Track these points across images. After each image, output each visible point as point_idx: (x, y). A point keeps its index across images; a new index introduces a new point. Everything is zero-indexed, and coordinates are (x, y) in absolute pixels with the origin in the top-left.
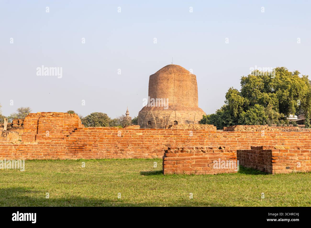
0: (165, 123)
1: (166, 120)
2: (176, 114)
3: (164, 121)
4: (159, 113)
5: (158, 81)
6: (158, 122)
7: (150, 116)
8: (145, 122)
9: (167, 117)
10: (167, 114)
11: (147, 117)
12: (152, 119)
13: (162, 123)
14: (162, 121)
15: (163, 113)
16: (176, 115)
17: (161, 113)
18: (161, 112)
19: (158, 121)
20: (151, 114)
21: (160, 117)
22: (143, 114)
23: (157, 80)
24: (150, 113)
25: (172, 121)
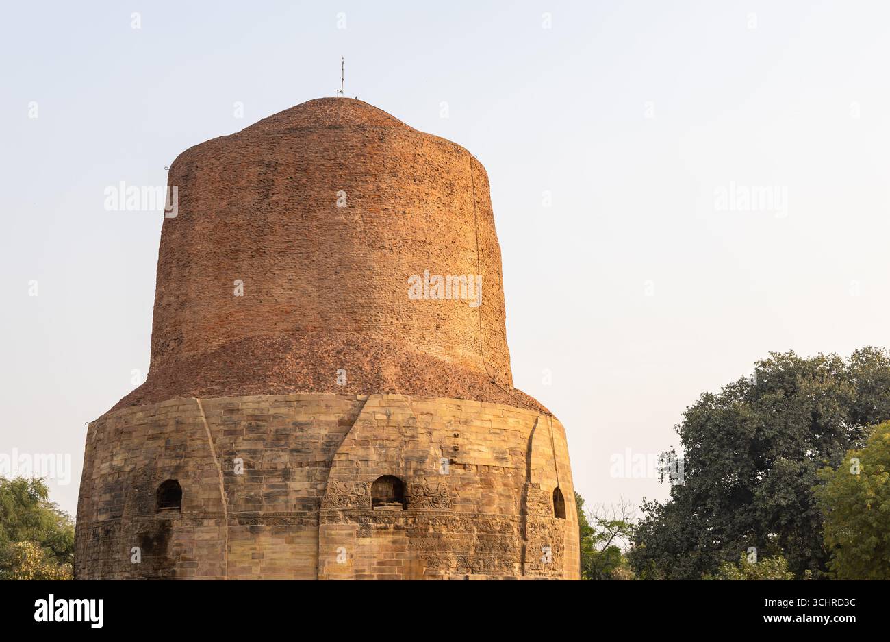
0: (509, 497)
1: (511, 482)
2: (552, 440)
3: (505, 485)
4: (466, 422)
5: (387, 182)
6: (464, 486)
7: (393, 434)
8: (340, 480)
9: (513, 451)
10: (516, 433)
11: (365, 443)
12: (421, 460)
13: (489, 504)
14: (487, 483)
15: (488, 425)
16: (553, 447)
17: (478, 423)
18: (478, 415)
19: (466, 483)
20: (399, 417)
21: (473, 454)
22: (302, 418)
23: (367, 173)
24: (389, 415)
25: (547, 486)
